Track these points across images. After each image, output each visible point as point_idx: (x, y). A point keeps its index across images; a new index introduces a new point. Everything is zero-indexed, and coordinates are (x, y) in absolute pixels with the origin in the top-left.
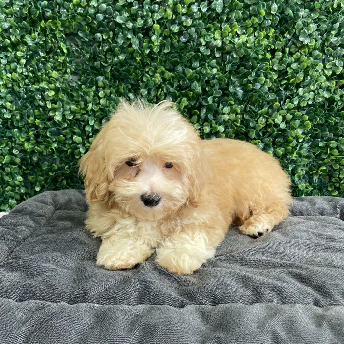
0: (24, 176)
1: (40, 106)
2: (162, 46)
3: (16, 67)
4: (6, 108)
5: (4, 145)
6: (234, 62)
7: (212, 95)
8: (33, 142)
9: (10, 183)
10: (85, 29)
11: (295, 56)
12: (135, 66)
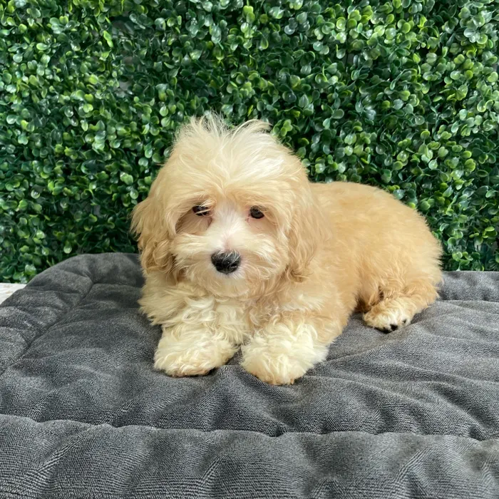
0: (47, 230)
1: (71, 127)
2: (256, 39)
3: (36, 67)
4: (20, 128)
5: (18, 185)
6: (364, 66)
7: (329, 116)
8: (61, 180)
9: (27, 241)
10: (140, 12)
11: (456, 59)
12: (215, 70)
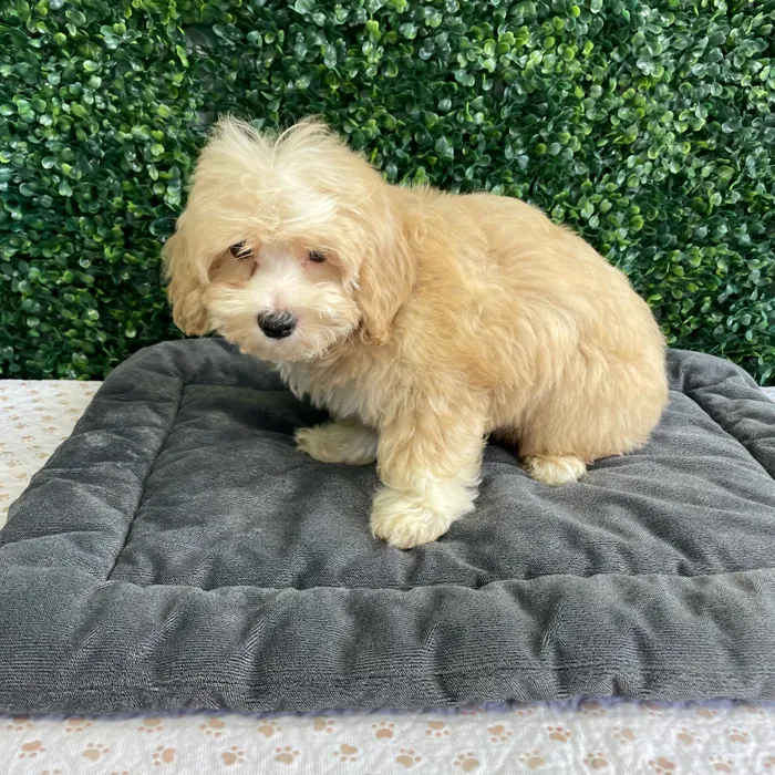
0: (101, 309)
1: (132, 174)
2: (383, 65)
3: (82, 93)
4: (60, 174)
5: (58, 249)
6: (517, 102)
7: (472, 163)
8: (121, 243)
9: (74, 323)
10: (224, 19)
11: (625, 94)
12: (328, 102)
